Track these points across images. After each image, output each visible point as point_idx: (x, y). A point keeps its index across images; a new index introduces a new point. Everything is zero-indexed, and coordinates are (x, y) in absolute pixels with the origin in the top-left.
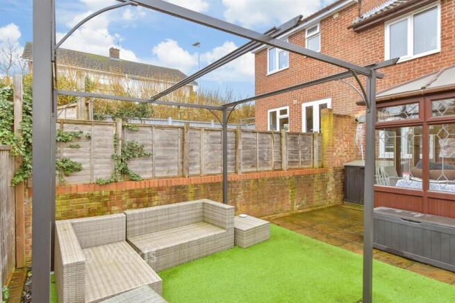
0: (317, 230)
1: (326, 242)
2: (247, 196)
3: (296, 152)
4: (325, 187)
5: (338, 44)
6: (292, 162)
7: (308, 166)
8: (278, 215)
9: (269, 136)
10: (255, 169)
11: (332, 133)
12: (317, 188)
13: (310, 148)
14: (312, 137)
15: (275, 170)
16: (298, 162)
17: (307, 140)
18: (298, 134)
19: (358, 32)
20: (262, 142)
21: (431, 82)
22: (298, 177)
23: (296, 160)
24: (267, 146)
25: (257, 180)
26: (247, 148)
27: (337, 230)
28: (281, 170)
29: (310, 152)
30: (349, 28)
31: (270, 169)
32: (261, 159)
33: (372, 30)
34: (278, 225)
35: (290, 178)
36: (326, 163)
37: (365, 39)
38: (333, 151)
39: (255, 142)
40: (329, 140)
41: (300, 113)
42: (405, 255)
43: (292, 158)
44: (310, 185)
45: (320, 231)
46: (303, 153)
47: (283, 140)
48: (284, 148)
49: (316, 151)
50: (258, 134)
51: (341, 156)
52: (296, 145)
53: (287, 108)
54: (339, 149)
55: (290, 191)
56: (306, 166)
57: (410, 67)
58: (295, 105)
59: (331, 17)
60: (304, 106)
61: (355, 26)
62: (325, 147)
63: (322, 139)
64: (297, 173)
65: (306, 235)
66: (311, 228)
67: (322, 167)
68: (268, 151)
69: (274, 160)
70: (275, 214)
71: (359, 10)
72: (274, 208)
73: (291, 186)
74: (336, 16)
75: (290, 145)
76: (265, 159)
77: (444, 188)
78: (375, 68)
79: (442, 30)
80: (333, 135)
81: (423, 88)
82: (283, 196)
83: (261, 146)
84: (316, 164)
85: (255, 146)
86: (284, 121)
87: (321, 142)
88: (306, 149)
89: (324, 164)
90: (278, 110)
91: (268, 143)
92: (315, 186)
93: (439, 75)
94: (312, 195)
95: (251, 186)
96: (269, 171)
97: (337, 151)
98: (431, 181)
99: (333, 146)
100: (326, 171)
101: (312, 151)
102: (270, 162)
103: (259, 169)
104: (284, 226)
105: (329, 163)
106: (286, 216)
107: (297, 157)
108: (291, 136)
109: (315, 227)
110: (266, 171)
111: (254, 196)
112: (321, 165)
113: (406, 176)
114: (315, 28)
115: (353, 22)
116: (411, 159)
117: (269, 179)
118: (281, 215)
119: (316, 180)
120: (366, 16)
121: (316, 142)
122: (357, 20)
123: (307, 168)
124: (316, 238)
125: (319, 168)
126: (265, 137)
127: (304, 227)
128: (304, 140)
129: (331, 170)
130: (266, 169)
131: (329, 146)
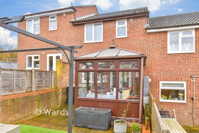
0: (51, 123)
1: (55, 129)
2: (5, 110)
3: (41, 81)
4: (57, 98)
5: (66, 28)
6: (39, 87)
7: (48, 88)
8: (29, 118)
9: (24, 73)
10: (12, 93)
11: (61, 71)
12: (53, 99)
13: (50, 79)
14: (51, 73)
15: (27, 92)
16: (43, 86)
17: (48, 75)
18: (42, 71)
19: (74, 25)
20: (18, 76)
21: (98, 55)
22: (42, 95)
23: (41, 85)
24: (22, 78)
25: (14, 100)
26: (6, 80)
27: (61, 120)
28: (32, 91)
29: (50, 81)
30: (70, 22)
31: (24, 91)
32: (17, 86)
33: (80, 26)
34: (28, 124)
35: (37, 96)
36: (58, 86)
37: (77, 29)
38: (62, 80)
39: (12, 76)
40: (60, 75)
41: (46, 59)
42: (89, 127)
43: (38, 84)
44: (49, 98)
45: (53, 123)
46: (45, 81)
47: (33, 75)
48: (34, 79)
49: (53, 80)
50: (15, 71)
51: (66, 82)
52: (41, 77)
53: (39, 55)
54: (65, 79)
55: (37, 103)
56: (47, 88)
57: (93, 46)
58: (43, 54)
59: (62, 14)
60: (48, 56)
61: (73, 22)
62: (58, 78)
63: (56, 74)
64: (41, 92)
65: (44, 127)
66: (48, 122)
67: (56, 88)
68: (23, 81)
69: (26, 86)
70: (27, 117)
71: (75, 16)
72: (26, 114)
73: (38, 100)
74: (64, 15)
75: (37, 77)
76: (20, 86)
77: (102, 97)
78: (73, 48)
79: (103, 34)
80: (62, 72)
81: (95, 57)
82: (32, 106)
83: (17, 78)
84: (53, 87)
85: (12, 79)
86: (37, 63)
87: (56, 75)
88: (47, 79)
89: (57, 87)
90: (33, 56)
91: (22, 77)
92: (52, 98)
93: (101, 52)
94: (50, 103)
95: (9, 104)
96: (23, 93)
97: (64, 80)
98: (98, 94)
99: (62, 77)
100: (58, 90)
101: (51, 80)
102: (23, 88)
103: (15, 92)
104: (32, 124)
105: (60, 86)
106: (34, 118)
107: (42, 84)
108: (38, 72)
109: (50, 121)
110: (21, 93)
111: (11, 110)
112: (55, 87)
113: (90, 92)
114: (54, 17)
115: (72, 20)
116: (93, 83)
117: (22, 98)
118: (31, 117)
119: (53, 95)
120: (78, 19)
121: (53, 76)
122: (73, 20)
123: (48, 89)
124: (50, 128)
125: (55, 88)
126: (20, 73)
127: (44, 123)
128: (46, 74)
129: (61, 90)
130: (21, 92)
131: (60, 77)
